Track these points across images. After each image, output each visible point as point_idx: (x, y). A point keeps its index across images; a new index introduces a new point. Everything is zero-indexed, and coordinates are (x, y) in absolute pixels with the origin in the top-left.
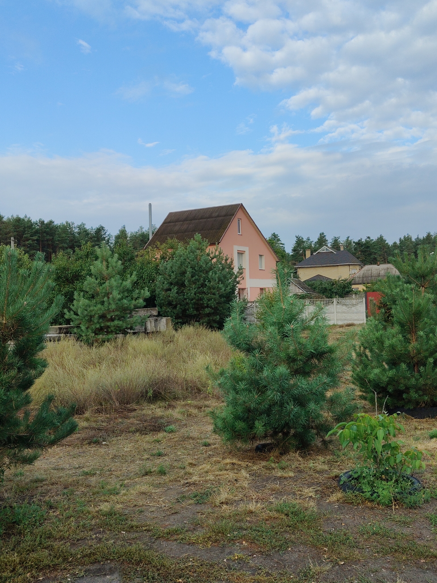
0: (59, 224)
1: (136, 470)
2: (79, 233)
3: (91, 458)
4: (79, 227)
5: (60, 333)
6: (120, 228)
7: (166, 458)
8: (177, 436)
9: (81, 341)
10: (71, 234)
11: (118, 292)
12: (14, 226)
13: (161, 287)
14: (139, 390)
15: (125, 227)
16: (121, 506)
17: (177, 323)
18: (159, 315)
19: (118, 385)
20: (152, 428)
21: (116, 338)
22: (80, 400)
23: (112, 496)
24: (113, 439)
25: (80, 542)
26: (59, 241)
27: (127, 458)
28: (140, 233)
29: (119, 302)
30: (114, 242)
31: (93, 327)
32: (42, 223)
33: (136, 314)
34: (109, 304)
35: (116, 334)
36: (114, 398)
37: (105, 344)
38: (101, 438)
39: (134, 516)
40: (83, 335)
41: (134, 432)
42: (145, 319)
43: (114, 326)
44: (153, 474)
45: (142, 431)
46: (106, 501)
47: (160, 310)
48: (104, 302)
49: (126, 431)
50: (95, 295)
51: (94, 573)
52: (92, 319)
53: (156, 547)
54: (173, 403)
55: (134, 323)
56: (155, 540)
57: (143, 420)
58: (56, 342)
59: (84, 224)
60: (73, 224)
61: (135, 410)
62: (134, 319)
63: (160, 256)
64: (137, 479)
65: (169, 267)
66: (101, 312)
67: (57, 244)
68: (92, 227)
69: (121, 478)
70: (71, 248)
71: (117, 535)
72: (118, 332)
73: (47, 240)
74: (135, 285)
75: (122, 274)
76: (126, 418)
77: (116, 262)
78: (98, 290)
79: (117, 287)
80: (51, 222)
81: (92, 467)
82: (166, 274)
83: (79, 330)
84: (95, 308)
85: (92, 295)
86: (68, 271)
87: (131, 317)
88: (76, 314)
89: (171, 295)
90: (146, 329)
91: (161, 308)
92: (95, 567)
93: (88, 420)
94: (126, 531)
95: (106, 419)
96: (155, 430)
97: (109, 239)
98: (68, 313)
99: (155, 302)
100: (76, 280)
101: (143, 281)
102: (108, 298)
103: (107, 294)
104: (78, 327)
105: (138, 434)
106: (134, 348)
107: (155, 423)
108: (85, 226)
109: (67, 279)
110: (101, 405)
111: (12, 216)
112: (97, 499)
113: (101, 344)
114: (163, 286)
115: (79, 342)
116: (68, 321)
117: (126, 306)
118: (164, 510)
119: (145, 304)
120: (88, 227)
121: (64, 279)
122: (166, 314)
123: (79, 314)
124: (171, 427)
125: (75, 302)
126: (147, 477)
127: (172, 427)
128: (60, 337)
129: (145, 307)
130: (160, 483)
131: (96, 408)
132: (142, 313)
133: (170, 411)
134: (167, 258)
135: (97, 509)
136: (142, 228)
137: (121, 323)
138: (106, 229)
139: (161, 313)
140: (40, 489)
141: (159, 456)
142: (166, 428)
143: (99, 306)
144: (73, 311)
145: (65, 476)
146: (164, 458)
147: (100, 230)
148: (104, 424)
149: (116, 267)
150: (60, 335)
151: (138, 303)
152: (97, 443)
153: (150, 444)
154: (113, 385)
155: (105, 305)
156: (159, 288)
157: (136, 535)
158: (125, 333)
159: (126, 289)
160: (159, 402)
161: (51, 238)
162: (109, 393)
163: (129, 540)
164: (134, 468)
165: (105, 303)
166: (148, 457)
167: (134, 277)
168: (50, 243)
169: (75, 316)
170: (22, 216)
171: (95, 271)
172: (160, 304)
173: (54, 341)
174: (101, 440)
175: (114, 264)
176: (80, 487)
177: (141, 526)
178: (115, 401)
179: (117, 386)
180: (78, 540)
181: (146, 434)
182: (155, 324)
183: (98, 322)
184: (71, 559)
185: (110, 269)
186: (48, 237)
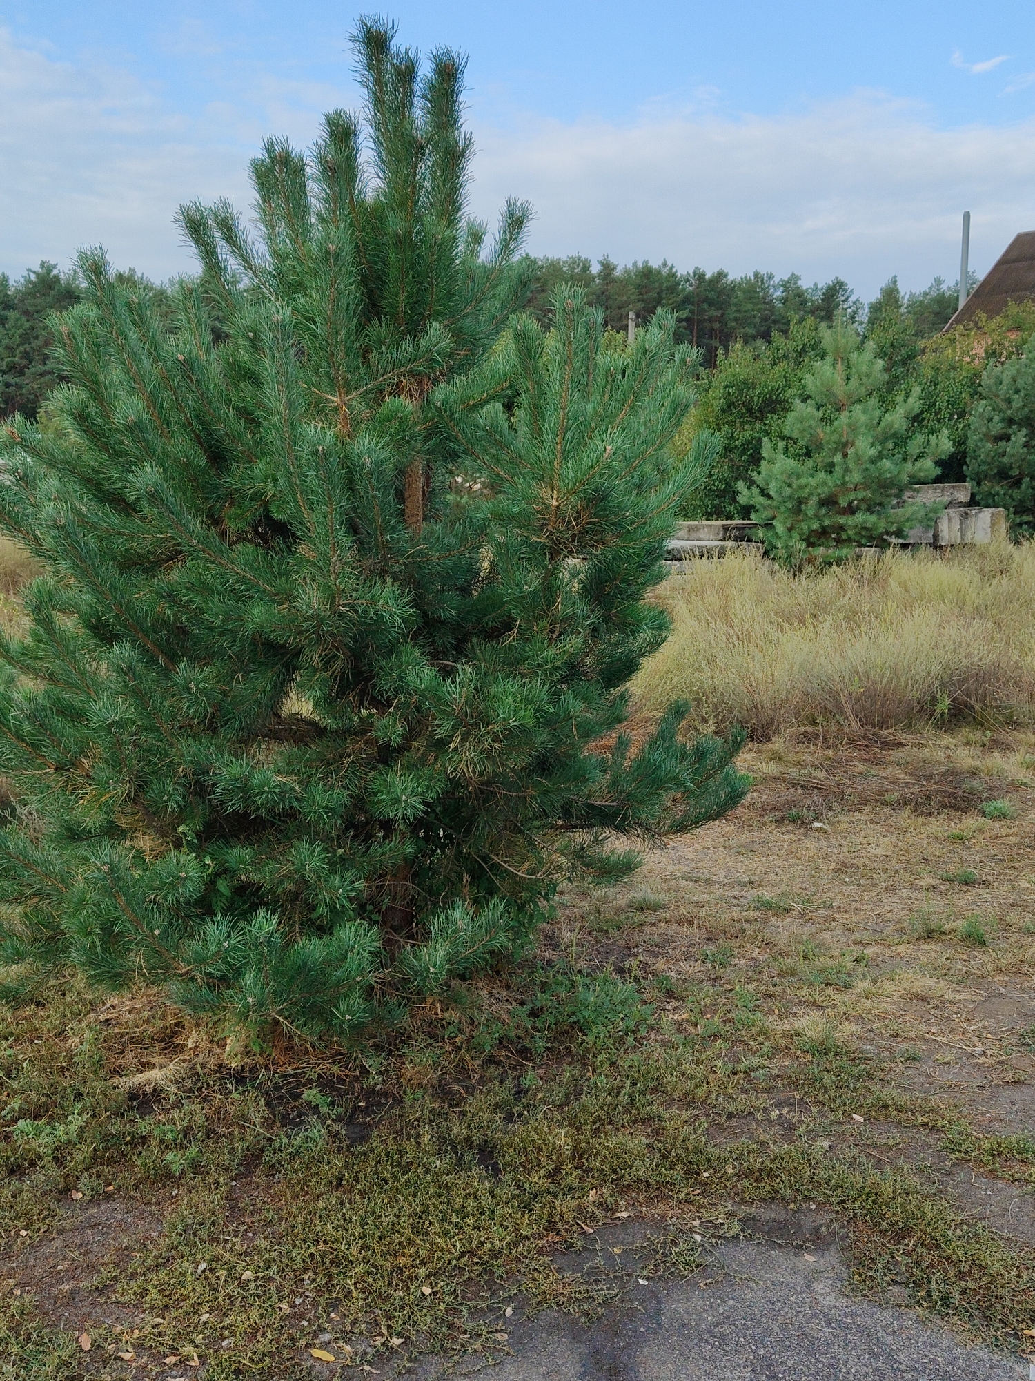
0: (739, 280)
1: (899, 917)
2: (784, 301)
3: (781, 862)
4: (785, 285)
5: (724, 540)
6: (884, 283)
7: (985, 893)
8: (1015, 830)
9: (774, 559)
10: (764, 303)
11: (871, 440)
12: (638, 287)
13: (984, 429)
14: (914, 694)
15: (896, 281)
16: (855, 1028)
17: (1020, 525)
18: (973, 502)
19: (860, 677)
20: (946, 800)
21: (859, 557)
22: (763, 708)
23: (829, 991)
24: (841, 817)
25: (735, 1122)
26: (736, 320)
27: (875, 876)
28: (933, 294)
29: (872, 467)
30: (866, 320)
31: (804, 526)
32: (700, 277)
33: (913, 497)
34: (847, 470)
35: (860, 545)
36: (848, 708)
37: (831, 570)
38: (811, 813)
39: (891, 1069)
40: (780, 546)
41: (898, 805)
42: (935, 511)
43: (857, 526)
44: (948, 937)
45: (921, 805)
46: (813, 1004)
47: (976, 490)
48: (833, 465)
49: (877, 801)
50: (814, 447)
51: (768, 1232)
52: (803, 507)
53: (955, 1192)
54: (1003, 736)
55: (908, 520)
56: (954, 1165)
57: (920, 773)
58: (715, 559)
59: (797, 278)
60: (771, 277)
61: (901, 744)
62: (907, 511)
63: (986, 351)
64: (901, 948)
65: (1006, 379)
66: (826, 490)
67: (731, 327)
68: (816, 285)
69: (856, 936)
70: (762, 337)
71: (840, 1123)
72: (864, 541)
73: (710, 320)
74: (916, 424)
75: (886, 394)
76: (877, 764)
77: (871, 363)
78: (822, 435)
79: (869, 427)
80: (721, 275)
81: (783, 887)
82: (998, 396)
83: (770, 533)
84: (812, 481)
85: (807, 448)
86: (754, 389)
87: (901, 504)
88: (765, 493)
89: (1008, 449)
90: (936, 536)
91: (979, 484)
92: (772, 1215)
93: (780, 758)
94: (867, 1116)
95: (826, 760)
96: (955, 808)
97: (855, 313)
98: (745, 492)
99: (965, 468)
100: (769, 412)
101: (936, 414)
102: (845, 455)
103: (843, 447)
104: (768, 525)
105: (906, 812)
106: (903, 585)
107: (956, 788)
108: (799, 283)
109: (750, 410)
110: (814, 722)
111: (635, 264)
112: (790, 993)
113: (822, 570)
114: (988, 428)
115: (767, 563)
116: (746, 511)
117: (889, 475)
118: (979, 1066)
119: (938, 471)
120: (805, 284)
121: (744, 411)
122: (990, 501)
123: (772, 493)
124: (999, 804)
125: (764, 465)
126: (932, 946)
127: (1002, 804)
128: (723, 548)
129: (938, 480)
130: (968, 974)
131: (802, 729)
132: (930, 496)
133: (997, 760)
134: (1002, 354)
135: (788, 1027)
136: (938, 281)
137: (872, 519)
138: (850, 287)
139: (978, 498)
140: (648, 929)
141: (966, 883)
142: (985, 806)
143: (822, 475)
144: (758, 486)
145: (713, 901)
146: (981, 892)
147: (834, 292)
148: (821, 774)
149: (868, 376)
150: (724, 543)
151: (920, 470)
152: (800, 822)
153: (940, 844)
154: (847, 678)
155: (835, 474)
156: (975, 432)
157: (896, 1136)
158: (883, 545)
159: (892, 431)
160: (965, 730)
161: (718, 313)
162: (835, 696)
163: (875, 1147)
164: (893, 908)
165: (837, 468)
166: (935, 882)
167: (915, 404)
168: (716, 325)
169: (762, 499)
170: (655, 264)
171: (817, 387)
172: (977, 473)
173: (711, 557)
174: (809, 816)
175: (864, 369)
176: (748, 945)
177: (912, 1110)
178: (851, 715)
179: (857, 679)
180: (730, 1116)
181: (930, 814)
182: (961, 524)
183: (816, 516)
184: (707, 1174)
185: (854, 382)
186: (715, 313)
